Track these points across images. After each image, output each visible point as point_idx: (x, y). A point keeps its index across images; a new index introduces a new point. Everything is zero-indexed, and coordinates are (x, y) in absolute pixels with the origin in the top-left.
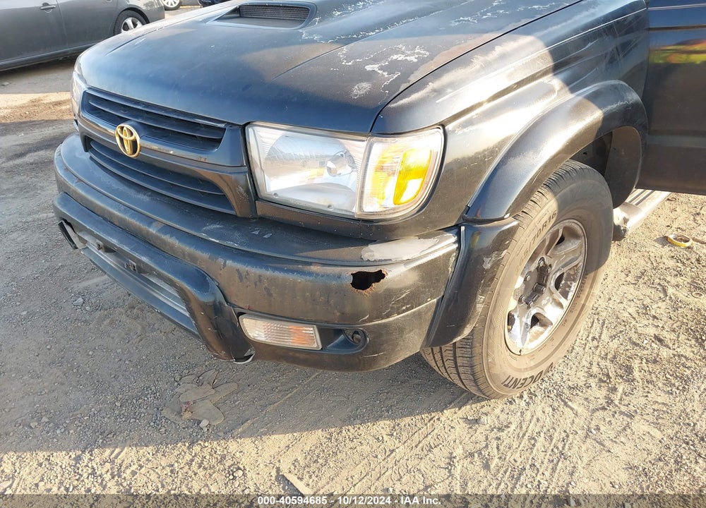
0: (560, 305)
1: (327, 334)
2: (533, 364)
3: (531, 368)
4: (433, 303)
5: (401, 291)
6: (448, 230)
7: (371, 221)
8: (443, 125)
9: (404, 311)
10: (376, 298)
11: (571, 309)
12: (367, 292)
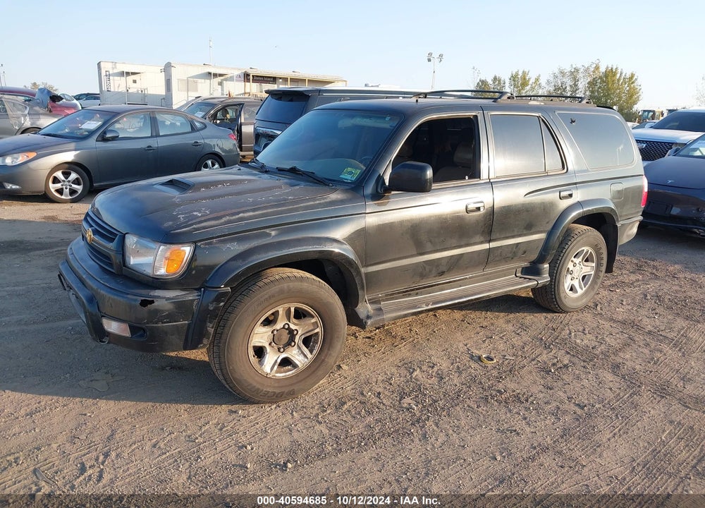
0: (305, 356)
1: (133, 329)
2: (276, 385)
3: (274, 387)
4: (185, 324)
5: (163, 311)
6: (196, 289)
7: (157, 279)
8: (195, 242)
9: (165, 323)
10: (150, 312)
11: (315, 360)
12: (145, 309)
